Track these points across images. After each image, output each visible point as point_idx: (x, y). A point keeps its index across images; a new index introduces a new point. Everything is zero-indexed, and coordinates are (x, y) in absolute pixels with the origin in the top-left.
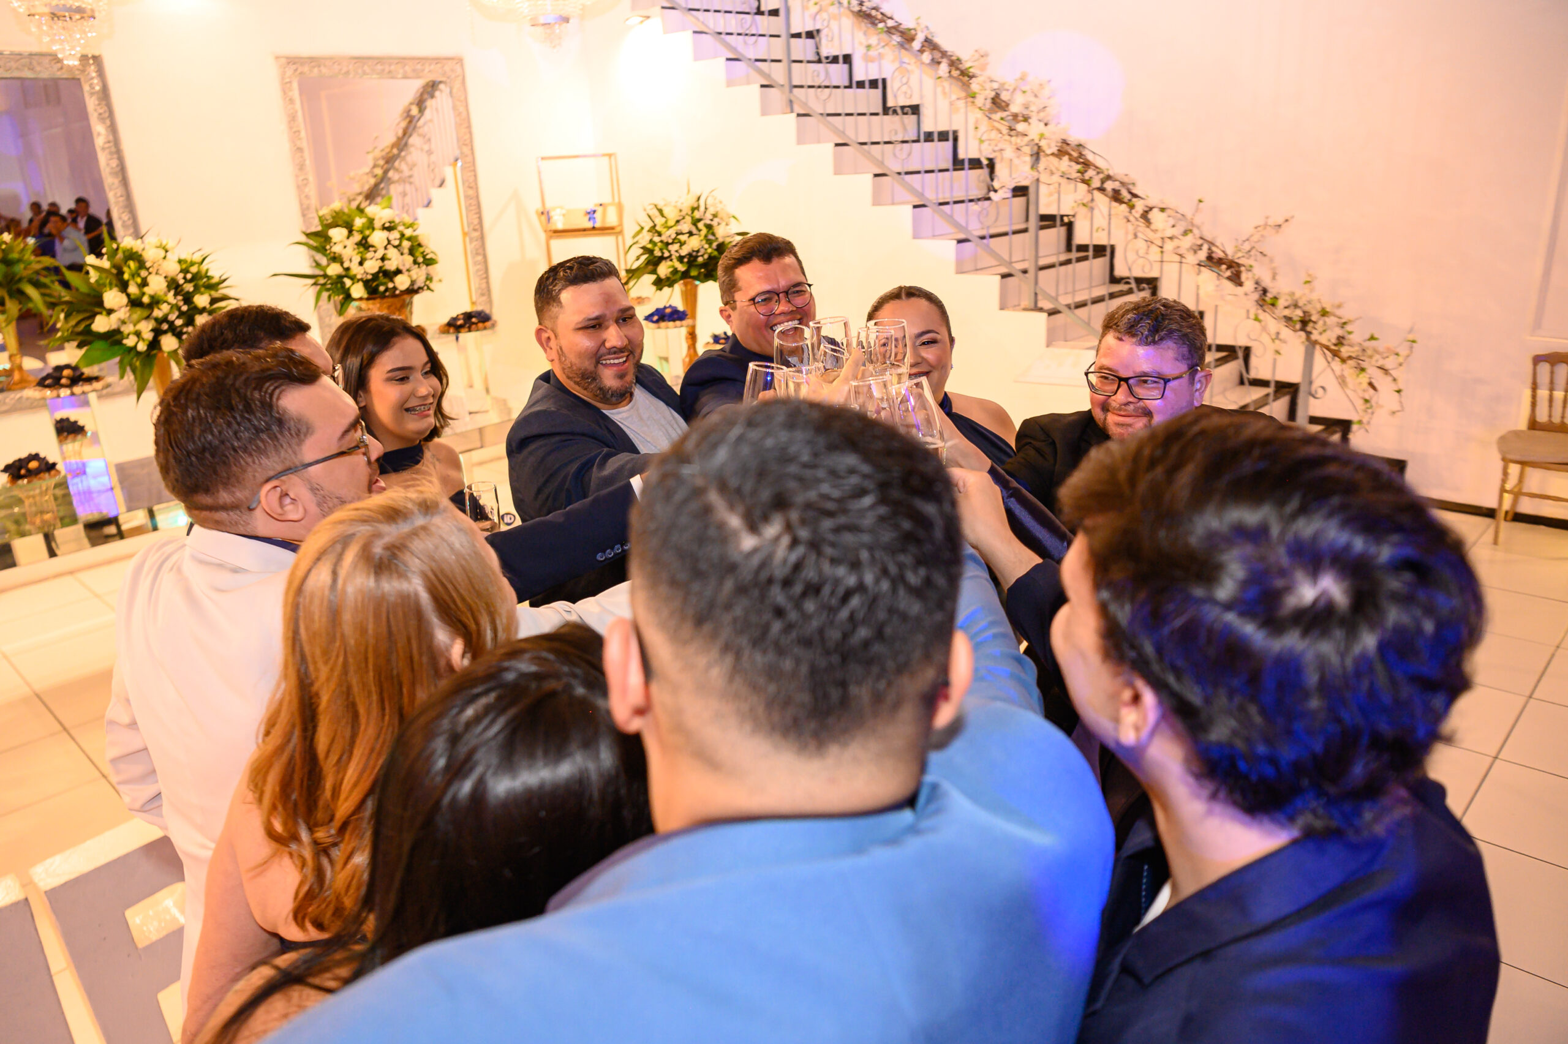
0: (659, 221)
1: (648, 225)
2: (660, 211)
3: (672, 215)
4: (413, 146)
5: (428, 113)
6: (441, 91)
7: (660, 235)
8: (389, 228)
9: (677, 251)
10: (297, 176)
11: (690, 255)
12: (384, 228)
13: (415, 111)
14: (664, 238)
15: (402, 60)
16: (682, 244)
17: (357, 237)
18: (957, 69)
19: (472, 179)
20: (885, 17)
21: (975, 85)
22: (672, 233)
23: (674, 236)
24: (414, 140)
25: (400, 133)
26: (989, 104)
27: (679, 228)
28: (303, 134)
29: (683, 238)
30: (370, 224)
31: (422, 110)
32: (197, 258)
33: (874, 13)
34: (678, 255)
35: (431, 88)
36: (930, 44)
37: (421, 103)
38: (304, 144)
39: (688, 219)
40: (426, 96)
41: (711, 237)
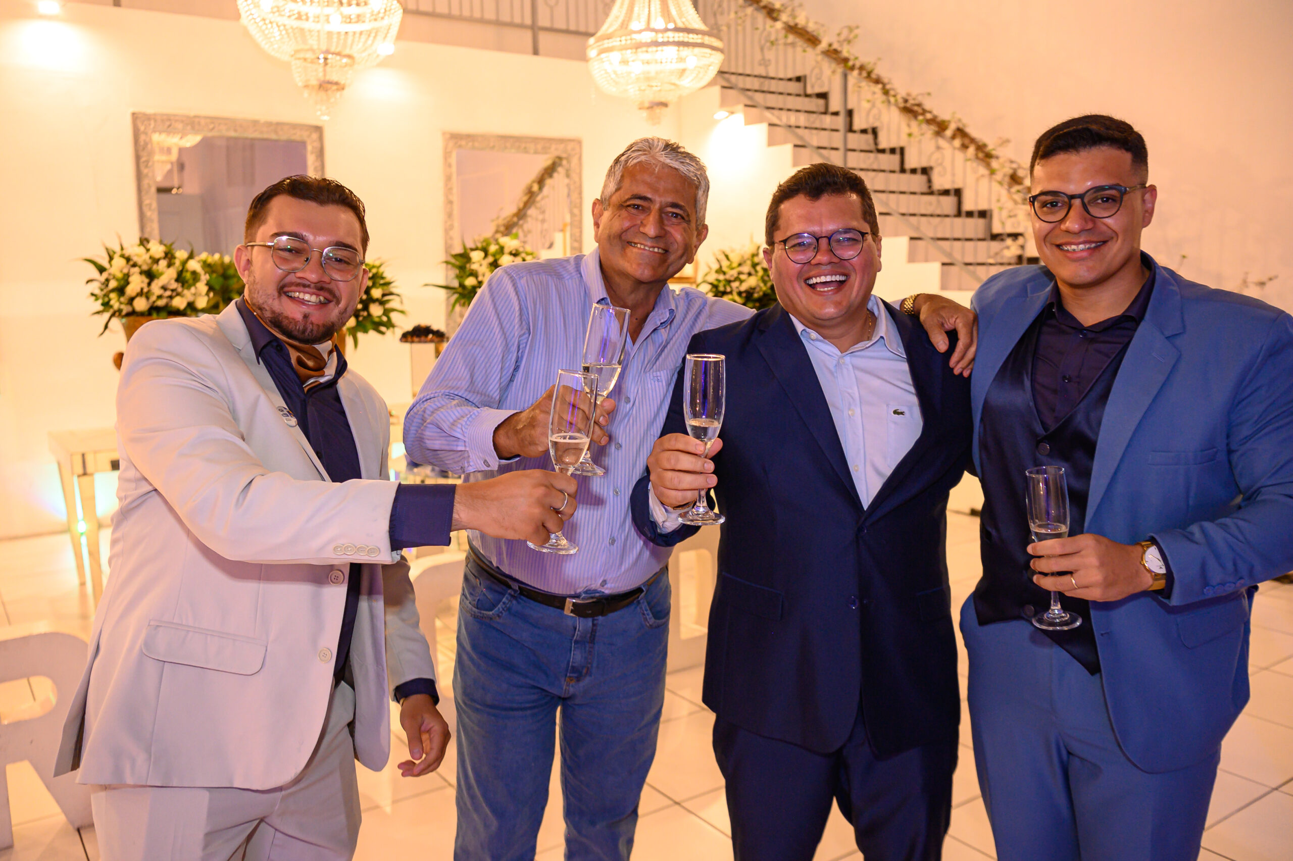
0: (725, 263)
1: (716, 266)
2: (727, 257)
3: (735, 259)
4: (531, 216)
5: (546, 190)
6: (558, 172)
7: (724, 273)
8: (515, 254)
9: (737, 288)
10: (446, 222)
11: (747, 292)
12: (511, 254)
13: (535, 188)
14: (728, 277)
15: (535, 140)
16: (741, 281)
17: (490, 259)
18: (983, 152)
19: (578, 234)
20: (925, 112)
21: (994, 164)
22: (734, 273)
23: (736, 275)
24: (532, 212)
25: (521, 205)
26: (1007, 179)
27: (740, 269)
28: (455, 191)
29: (743, 277)
30: (501, 250)
31: (541, 188)
32: (377, 263)
33: (916, 108)
34: (737, 290)
35: (550, 171)
36: (960, 132)
37: (541, 182)
38: (455, 198)
39: (749, 263)
40: (546, 176)
41: (766, 278)
